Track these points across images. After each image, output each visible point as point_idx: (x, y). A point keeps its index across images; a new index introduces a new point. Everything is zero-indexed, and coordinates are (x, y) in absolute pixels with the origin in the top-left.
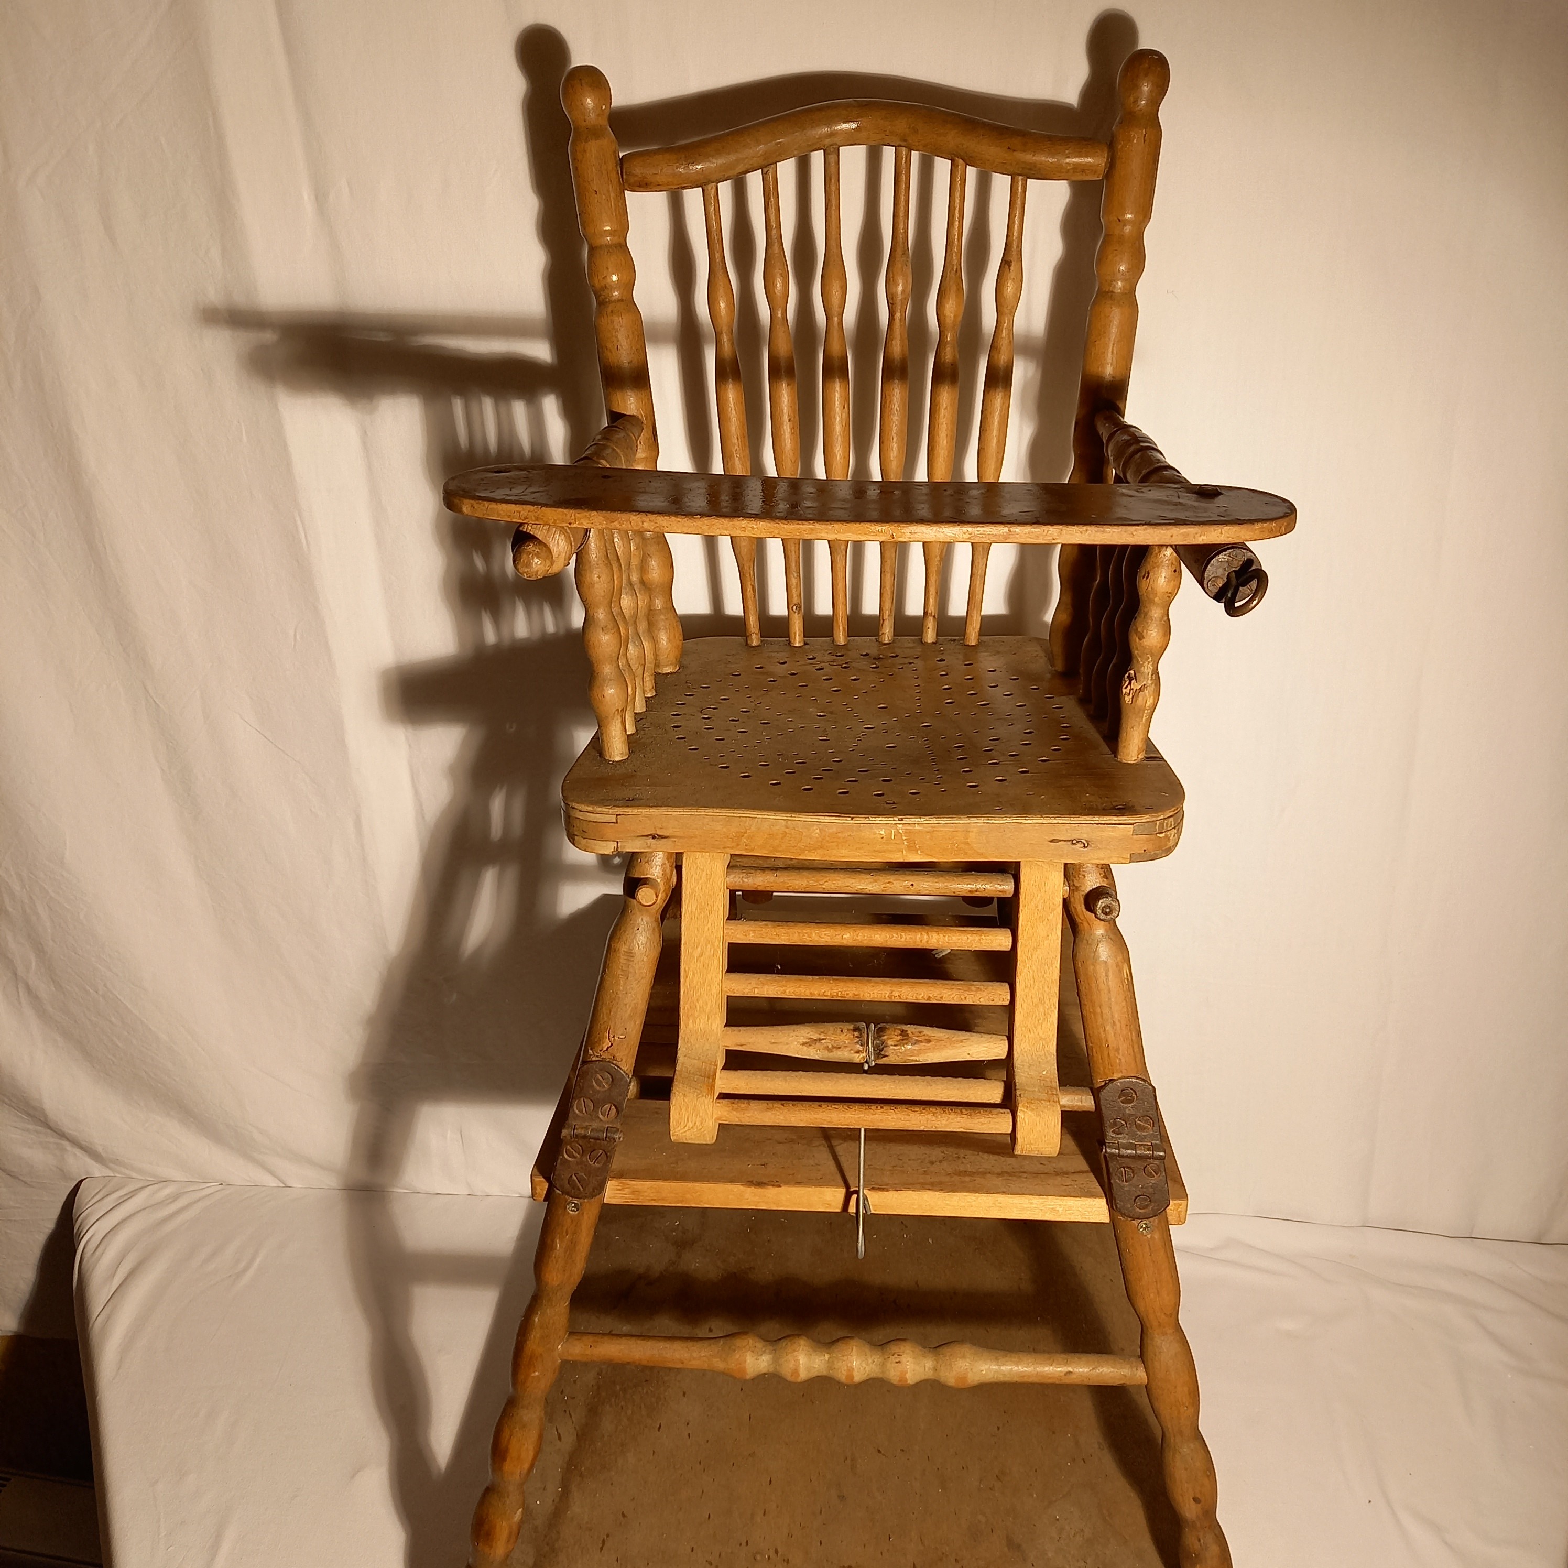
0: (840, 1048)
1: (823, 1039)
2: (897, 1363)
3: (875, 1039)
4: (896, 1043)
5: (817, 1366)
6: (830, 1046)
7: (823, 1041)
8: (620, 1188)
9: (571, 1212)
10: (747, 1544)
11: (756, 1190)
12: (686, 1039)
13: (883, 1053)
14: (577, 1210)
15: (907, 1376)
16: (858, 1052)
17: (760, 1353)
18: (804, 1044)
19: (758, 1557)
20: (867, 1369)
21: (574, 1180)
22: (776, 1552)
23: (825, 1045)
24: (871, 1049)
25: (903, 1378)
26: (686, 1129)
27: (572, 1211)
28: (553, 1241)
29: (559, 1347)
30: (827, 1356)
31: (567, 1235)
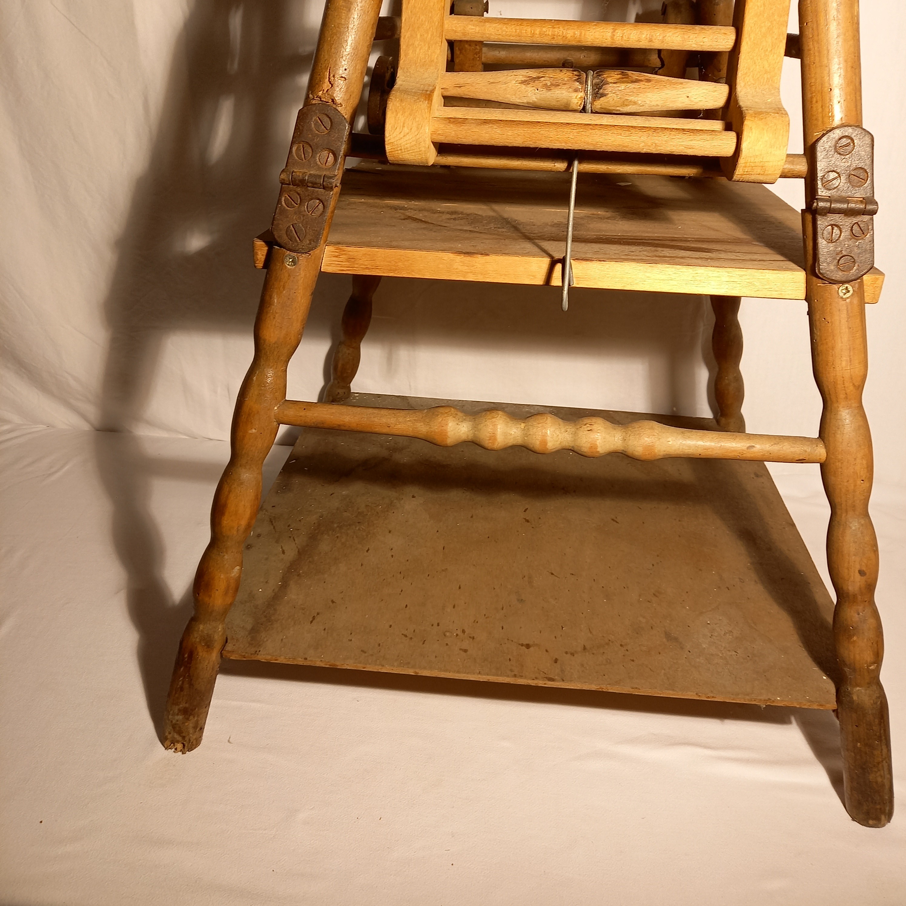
0: (559, 85)
1: (543, 77)
2: (589, 431)
3: (594, 78)
4: (615, 81)
5: (513, 433)
6: (549, 84)
7: (542, 79)
8: (337, 254)
9: (289, 267)
10: (438, 625)
11: (465, 258)
12: (405, 69)
13: (601, 91)
14: (294, 265)
15: (598, 443)
16: (576, 90)
17: (461, 420)
18: (523, 82)
19: (448, 634)
20: (560, 437)
21: (291, 230)
22: (464, 631)
23: (544, 83)
24: (589, 88)
25: (594, 446)
26: (402, 135)
27: (289, 265)
28: (271, 297)
29: (276, 408)
30: (523, 425)
31: (284, 290)
